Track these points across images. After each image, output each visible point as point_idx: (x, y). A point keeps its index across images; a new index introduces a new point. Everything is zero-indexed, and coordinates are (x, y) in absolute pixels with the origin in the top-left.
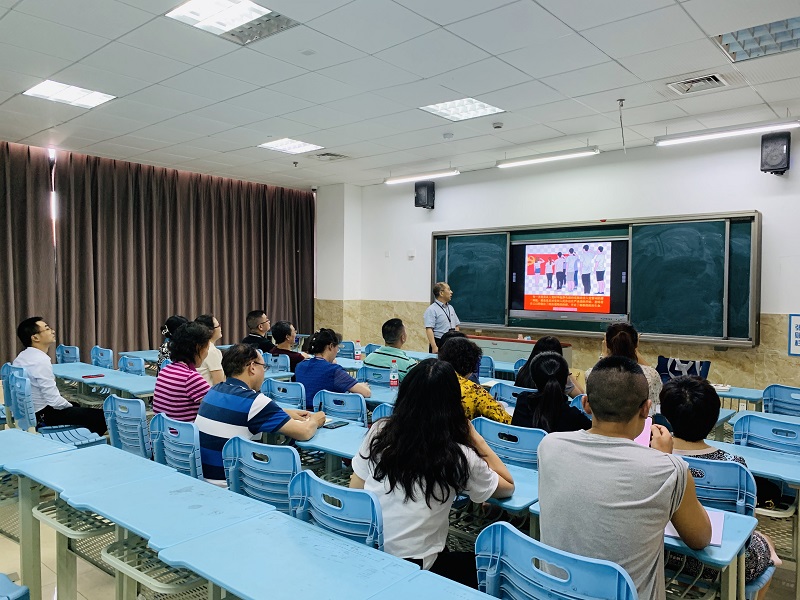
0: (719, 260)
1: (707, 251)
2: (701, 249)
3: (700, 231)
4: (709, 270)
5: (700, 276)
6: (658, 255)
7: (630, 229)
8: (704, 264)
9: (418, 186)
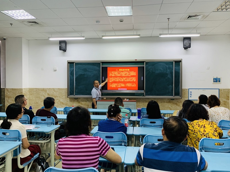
0: (172, 73)
1: (168, 70)
2: (167, 70)
3: (166, 64)
4: (169, 76)
5: (166, 78)
6: (154, 71)
7: (145, 63)
8: (167, 74)
9: (61, 42)
